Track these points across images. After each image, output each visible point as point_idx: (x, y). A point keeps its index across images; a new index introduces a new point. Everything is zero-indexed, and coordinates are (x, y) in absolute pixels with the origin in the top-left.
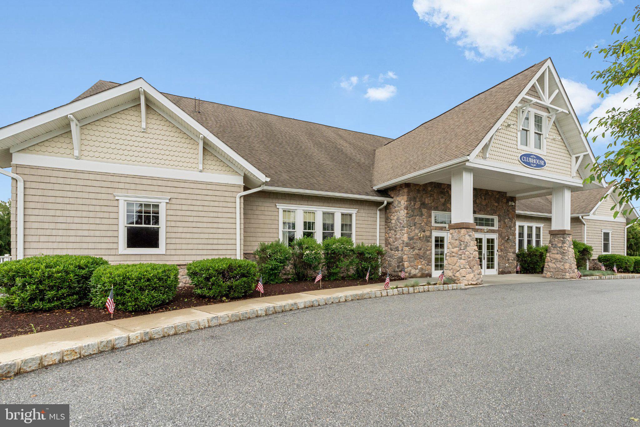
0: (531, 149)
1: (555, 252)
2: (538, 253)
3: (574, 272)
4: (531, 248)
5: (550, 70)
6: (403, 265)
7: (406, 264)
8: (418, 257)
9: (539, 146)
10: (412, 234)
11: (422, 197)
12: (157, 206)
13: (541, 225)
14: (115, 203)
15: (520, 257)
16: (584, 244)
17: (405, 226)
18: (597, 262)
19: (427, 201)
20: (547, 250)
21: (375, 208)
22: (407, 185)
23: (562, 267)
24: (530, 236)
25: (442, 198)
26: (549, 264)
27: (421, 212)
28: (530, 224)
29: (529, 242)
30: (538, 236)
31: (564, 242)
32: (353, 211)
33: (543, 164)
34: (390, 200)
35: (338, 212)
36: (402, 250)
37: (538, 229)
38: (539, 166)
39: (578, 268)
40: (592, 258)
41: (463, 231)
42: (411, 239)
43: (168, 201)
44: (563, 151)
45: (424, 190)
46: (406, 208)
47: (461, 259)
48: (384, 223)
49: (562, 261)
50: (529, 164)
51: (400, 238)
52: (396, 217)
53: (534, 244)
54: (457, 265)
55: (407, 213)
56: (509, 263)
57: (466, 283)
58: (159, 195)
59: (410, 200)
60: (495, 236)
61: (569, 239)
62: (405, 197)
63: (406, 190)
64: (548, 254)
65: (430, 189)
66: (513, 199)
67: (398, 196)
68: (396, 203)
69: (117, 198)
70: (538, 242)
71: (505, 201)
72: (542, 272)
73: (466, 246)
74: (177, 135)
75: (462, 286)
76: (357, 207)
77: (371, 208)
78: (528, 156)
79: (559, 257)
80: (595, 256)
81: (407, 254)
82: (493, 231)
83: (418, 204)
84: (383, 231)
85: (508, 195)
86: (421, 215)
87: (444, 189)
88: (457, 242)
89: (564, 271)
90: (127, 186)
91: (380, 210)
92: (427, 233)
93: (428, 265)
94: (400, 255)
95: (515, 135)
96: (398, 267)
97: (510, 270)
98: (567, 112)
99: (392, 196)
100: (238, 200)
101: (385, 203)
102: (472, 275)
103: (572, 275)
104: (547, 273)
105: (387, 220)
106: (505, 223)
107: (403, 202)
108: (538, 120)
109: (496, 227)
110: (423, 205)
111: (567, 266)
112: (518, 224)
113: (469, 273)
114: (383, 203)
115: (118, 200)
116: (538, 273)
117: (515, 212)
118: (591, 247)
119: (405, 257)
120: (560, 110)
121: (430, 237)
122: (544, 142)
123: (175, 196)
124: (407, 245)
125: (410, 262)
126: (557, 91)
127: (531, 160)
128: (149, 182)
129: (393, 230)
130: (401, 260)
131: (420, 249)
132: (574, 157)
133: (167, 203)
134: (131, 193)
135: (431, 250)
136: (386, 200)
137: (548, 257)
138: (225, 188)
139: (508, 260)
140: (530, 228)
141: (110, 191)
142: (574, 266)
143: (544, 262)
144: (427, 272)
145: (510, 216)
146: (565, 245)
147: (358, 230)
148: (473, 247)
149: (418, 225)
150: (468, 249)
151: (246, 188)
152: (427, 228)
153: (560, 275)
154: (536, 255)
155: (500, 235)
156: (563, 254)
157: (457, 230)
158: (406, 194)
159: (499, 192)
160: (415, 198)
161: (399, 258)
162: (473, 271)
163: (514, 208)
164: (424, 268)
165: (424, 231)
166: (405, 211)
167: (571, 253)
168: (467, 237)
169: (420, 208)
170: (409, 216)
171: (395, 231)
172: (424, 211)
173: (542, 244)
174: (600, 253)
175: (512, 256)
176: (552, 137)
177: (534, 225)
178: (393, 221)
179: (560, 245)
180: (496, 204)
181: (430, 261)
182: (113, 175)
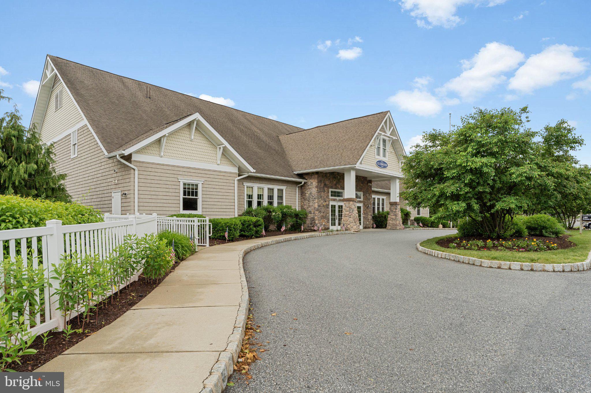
0: (381, 158)
1: (392, 214)
2: (384, 216)
3: (401, 226)
4: (380, 212)
5: (389, 117)
6: (315, 223)
7: (317, 222)
8: (323, 217)
9: (384, 156)
10: (320, 203)
11: (324, 180)
12: (197, 185)
13: (385, 197)
14: (178, 184)
15: (375, 218)
16: (407, 210)
17: (316, 198)
18: (414, 221)
19: (327, 183)
20: (388, 213)
21: (295, 186)
22: (317, 173)
23: (395, 223)
24: (378, 204)
25: (335, 181)
26: (390, 222)
27: (324, 189)
28: (379, 197)
29: (378, 208)
30: (383, 204)
31: (396, 209)
32: (284, 188)
33: (386, 166)
34: (305, 181)
35: (276, 188)
36: (314, 213)
37: (383, 200)
38: (385, 167)
39: (403, 223)
40: (411, 219)
41: (351, 203)
42: (319, 206)
43: (203, 182)
44: (395, 158)
45: (325, 176)
46: (317, 187)
47: (350, 218)
48: (300, 196)
49: (395, 219)
50: (380, 166)
51: (312, 206)
52: (309, 192)
53: (381, 210)
54: (349, 221)
55: (317, 191)
56: (369, 222)
57: (353, 230)
58: (198, 179)
59: (318, 182)
60: (361, 205)
61: (399, 207)
62: (316, 181)
63: (316, 176)
64: (389, 216)
65: (328, 175)
66: (370, 181)
67: (311, 179)
68: (310, 183)
69: (179, 180)
70: (383, 208)
71: (366, 182)
72: (385, 227)
73: (353, 211)
74: (206, 142)
75: (352, 232)
76: (286, 185)
77: (293, 186)
78: (380, 161)
79: (394, 217)
80: (412, 218)
81: (317, 216)
82: (360, 202)
83: (322, 186)
84: (300, 201)
85: (368, 179)
86: (324, 191)
87: (335, 175)
88: (348, 208)
89: (396, 225)
90: (184, 173)
91: (298, 187)
92: (327, 203)
93: (328, 222)
94: (312, 216)
95: (374, 150)
96: (311, 224)
97: (369, 226)
98: (397, 139)
99: (306, 178)
100: (236, 182)
101: (303, 183)
102: (356, 227)
103: (401, 227)
104: (388, 227)
105: (302, 194)
106: (366, 196)
107: (314, 183)
108: (384, 141)
109: (362, 199)
110: (325, 185)
111: (398, 222)
112: (373, 196)
113: (354, 225)
114: (301, 183)
115: (179, 182)
116: (384, 228)
117: (371, 189)
118: (410, 212)
119: (316, 217)
120: (394, 138)
121: (329, 205)
122: (387, 154)
123: (206, 179)
124: (317, 210)
125: (319, 220)
126: (392, 128)
127: (382, 164)
128: (194, 171)
129: (307, 200)
130: (313, 219)
131: (324, 213)
132: (400, 162)
133: (202, 184)
134: (185, 177)
135: (329, 213)
136: (303, 181)
137: (390, 217)
138: (229, 175)
139: (368, 220)
140: (379, 199)
141: (176, 176)
142: (401, 223)
143: (387, 221)
144: (327, 227)
145: (369, 192)
146: (397, 210)
147: (287, 200)
148: (356, 211)
149: (323, 198)
150: (354, 212)
151: (239, 175)
152: (327, 199)
153: (394, 228)
154: (383, 217)
155: (364, 204)
156: (396, 215)
157: (348, 202)
158: (317, 178)
159: (363, 177)
160: (321, 181)
161: (312, 218)
162: (356, 224)
163: (371, 187)
164: (326, 224)
165: (326, 202)
166: (316, 189)
167: (399, 214)
168: (353, 206)
169: (323, 187)
170: (319, 192)
171: (309, 201)
172: (326, 189)
173: (385, 210)
174: (415, 216)
175: (370, 217)
176: (390, 151)
177: (381, 197)
178: (307, 195)
179: (394, 211)
180: (362, 185)
181: (329, 220)
182: (178, 167)
